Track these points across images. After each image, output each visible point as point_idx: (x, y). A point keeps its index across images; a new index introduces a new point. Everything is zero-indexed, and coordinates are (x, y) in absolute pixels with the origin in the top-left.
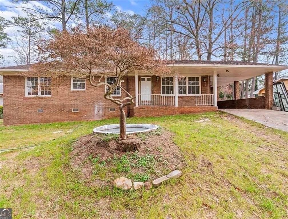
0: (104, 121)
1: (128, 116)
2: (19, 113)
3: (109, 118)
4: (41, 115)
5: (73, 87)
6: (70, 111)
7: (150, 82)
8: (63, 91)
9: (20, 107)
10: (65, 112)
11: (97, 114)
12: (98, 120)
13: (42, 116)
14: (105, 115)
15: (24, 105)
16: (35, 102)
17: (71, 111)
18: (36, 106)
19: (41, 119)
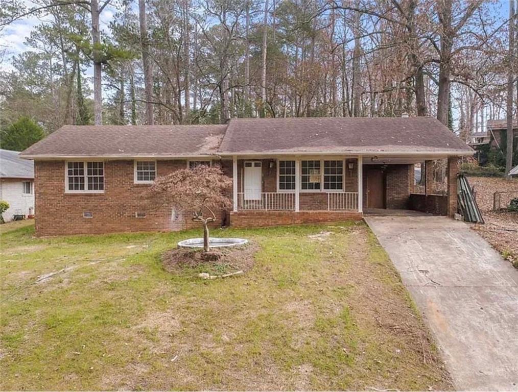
0: (185, 233)
1: (224, 225)
2: (57, 218)
3: (192, 228)
4: (90, 221)
5: (137, 178)
6: (133, 216)
7: (260, 168)
8: (123, 184)
9: (58, 210)
10: (125, 218)
11: (174, 222)
12: (177, 230)
13: (91, 223)
14: (186, 222)
15: (64, 207)
16: (80, 201)
17: (135, 216)
18: (82, 208)
19: (90, 228)
